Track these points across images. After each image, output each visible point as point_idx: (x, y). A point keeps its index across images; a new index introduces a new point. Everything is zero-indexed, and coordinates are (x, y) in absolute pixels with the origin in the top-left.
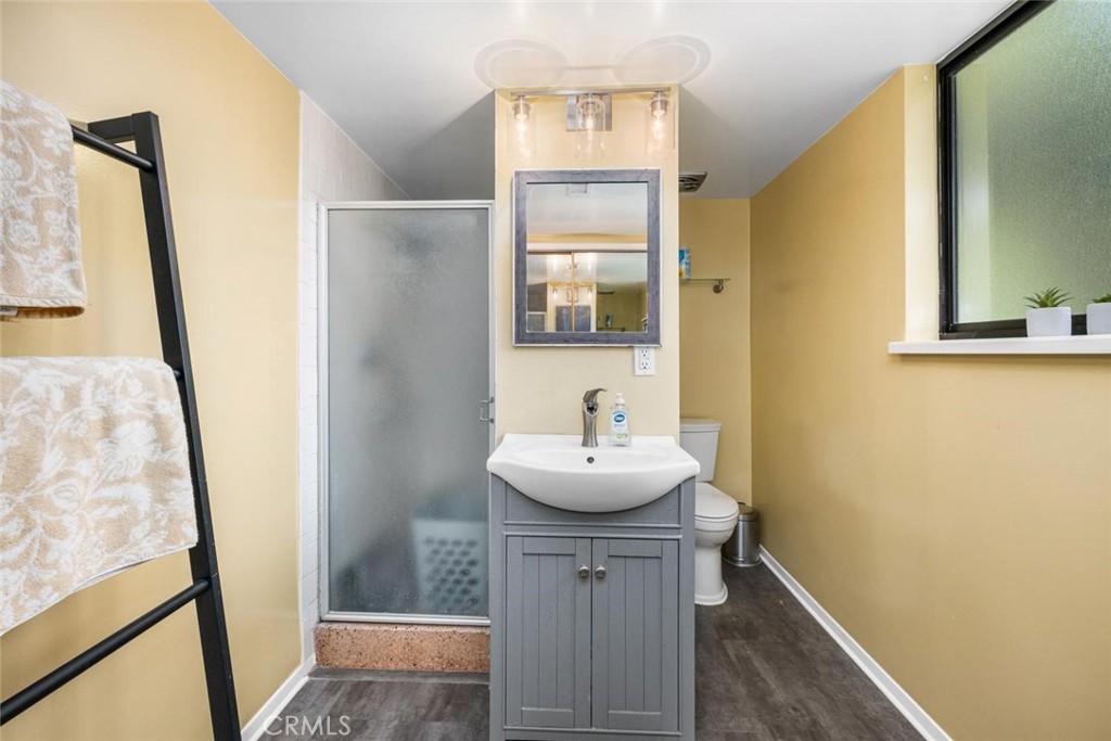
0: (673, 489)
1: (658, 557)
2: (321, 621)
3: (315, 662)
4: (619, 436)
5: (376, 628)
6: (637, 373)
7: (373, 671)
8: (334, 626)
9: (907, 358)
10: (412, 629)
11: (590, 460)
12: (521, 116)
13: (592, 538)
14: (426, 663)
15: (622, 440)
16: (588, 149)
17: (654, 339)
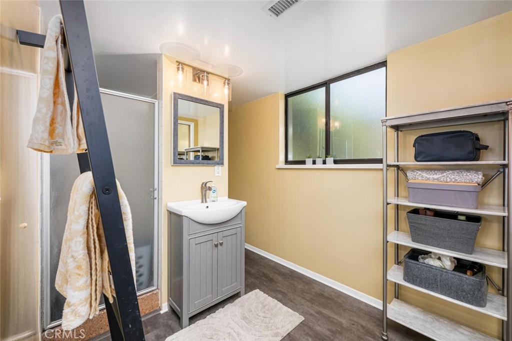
0: (241, 211)
1: (236, 234)
4: (214, 197)
6: (216, 175)
9: (279, 169)
11: (207, 207)
12: (180, 72)
13: (218, 232)
15: (215, 199)
16: (196, 90)
17: (222, 164)
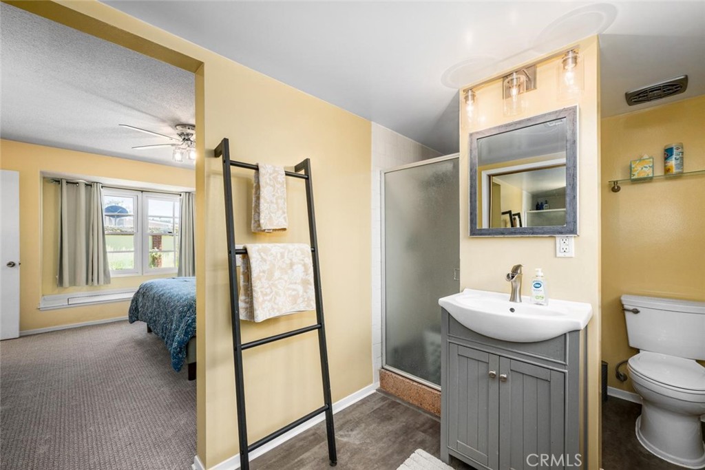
0: (562, 335)
1: (547, 380)
2: (383, 368)
3: (379, 386)
4: (537, 297)
5: (404, 379)
6: (558, 256)
7: (403, 400)
8: (388, 372)
10: (420, 386)
11: (512, 310)
12: (470, 102)
13: (500, 356)
14: (426, 406)
15: (540, 301)
17: (572, 231)
